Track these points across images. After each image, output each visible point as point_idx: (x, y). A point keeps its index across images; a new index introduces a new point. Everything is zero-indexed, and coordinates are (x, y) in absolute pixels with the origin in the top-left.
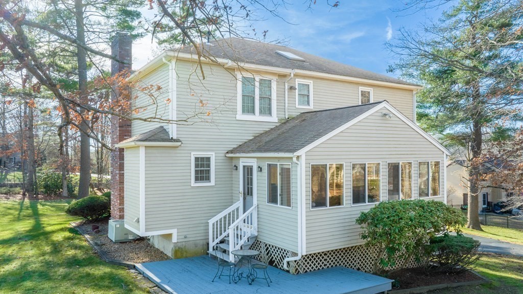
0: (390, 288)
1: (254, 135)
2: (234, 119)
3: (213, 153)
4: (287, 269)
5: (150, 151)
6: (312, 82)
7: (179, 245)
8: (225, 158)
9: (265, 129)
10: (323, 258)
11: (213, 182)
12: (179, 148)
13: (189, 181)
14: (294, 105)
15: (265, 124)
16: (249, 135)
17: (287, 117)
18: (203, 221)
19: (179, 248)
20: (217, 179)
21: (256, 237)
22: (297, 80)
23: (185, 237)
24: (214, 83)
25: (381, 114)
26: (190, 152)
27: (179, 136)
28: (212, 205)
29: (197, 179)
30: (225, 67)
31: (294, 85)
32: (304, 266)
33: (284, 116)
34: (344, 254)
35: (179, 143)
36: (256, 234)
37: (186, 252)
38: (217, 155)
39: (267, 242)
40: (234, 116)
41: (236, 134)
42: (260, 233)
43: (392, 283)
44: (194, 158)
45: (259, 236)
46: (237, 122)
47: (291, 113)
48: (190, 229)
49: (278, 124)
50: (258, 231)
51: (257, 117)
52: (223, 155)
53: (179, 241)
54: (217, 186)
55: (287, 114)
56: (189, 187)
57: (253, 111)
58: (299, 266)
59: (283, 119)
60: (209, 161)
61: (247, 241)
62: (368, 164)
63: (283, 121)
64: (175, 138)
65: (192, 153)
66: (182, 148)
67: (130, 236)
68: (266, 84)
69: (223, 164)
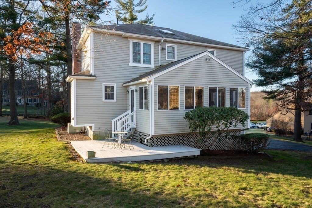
0: (200, 154)
1: (140, 75)
2: (128, 65)
3: (116, 84)
4: (147, 144)
5: (79, 81)
6: (176, 45)
7: (96, 133)
8: (122, 87)
9: (146, 72)
10: (169, 139)
11: (115, 100)
12: (95, 81)
13: (101, 98)
14: (165, 58)
15: (146, 68)
16: (137, 74)
17: (160, 65)
18: (109, 121)
19: (96, 134)
20: (118, 98)
21: (135, 128)
22: (166, 44)
23: (99, 129)
24: (116, 45)
25: (204, 59)
26: (101, 83)
27: (95, 74)
28: (115, 112)
29: (106, 98)
30: (122, 36)
31: (164, 47)
32: (156, 143)
33: (158, 64)
34: (182, 138)
35: (95, 78)
36: (135, 127)
37: (100, 137)
38: (118, 85)
39: (139, 131)
40: (128, 64)
41: (129, 74)
42: (137, 127)
43: (201, 151)
44: (104, 87)
45: (137, 128)
46: (130, 67)
47: (163, 63)
48: (102, 125)
49: (154, 69)
50: (136, 126)
51: (142, 65)
52: (121, 85)
53: (96, 130)
54: (117, 102)
55: (160, 63)
56: (102, 102)
57: (139, 61)
58: (153, 143)
59: (158, 66)
60: (113, 88)
61: (129, 130)
62: (196, 87)
63: (158, 67)
64: (93, 74)
65: (103, 84)
66: (97, 81)
67: (77, 131)
68: (147, 46)
69: (122, 90)
